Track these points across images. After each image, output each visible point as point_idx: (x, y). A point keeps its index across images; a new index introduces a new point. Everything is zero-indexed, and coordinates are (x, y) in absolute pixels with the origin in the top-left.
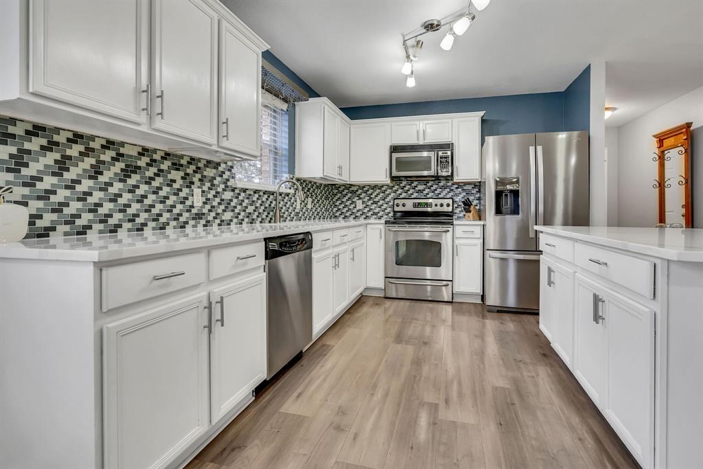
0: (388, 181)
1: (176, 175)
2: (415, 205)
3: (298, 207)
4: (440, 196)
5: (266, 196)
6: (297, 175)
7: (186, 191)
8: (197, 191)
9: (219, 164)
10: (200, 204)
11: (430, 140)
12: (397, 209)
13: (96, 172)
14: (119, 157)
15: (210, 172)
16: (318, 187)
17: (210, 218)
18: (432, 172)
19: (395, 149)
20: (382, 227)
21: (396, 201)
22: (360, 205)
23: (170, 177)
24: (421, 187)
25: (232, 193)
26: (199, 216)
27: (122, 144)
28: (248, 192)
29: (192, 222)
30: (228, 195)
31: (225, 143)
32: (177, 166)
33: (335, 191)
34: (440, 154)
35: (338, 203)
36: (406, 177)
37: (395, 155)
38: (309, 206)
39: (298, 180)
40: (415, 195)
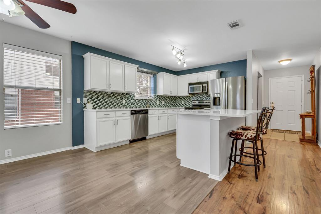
0: (189, 95)
1: (119, 97)
2: (198, 103)
3: (158, 103)
4: (207, 99)
5: (145, 101)
6: (157, 94)
7: (121, 100)
8: (124, 100)
9: (130, 94)
10: (125, 103)
11: (201, 81)
12: (193, 104)
13: (103, 97)
14: (107, 95)
15: (127, 96)
16: (167, 97)
17: (127, 106)
18: (201, 92)
19: (190, 84)
20: (184, 109)
21: (193, 101)
22: (183, 103)
23: (117, 98)
24: (201, 96)
25: (134, 100)
26: (124, 106)
27: (108, 92)
28: (139, 100)
29: (123, 107)
30: (132, 101)
31: (126, 90)
32: (119, 95)
33: (176, 98)
34: (203, 85)
35: (177, 102)
36: (197, 93)
37: (190, 86)
38: (163, 103)
39: (158, 96)
40: (200, 99)
